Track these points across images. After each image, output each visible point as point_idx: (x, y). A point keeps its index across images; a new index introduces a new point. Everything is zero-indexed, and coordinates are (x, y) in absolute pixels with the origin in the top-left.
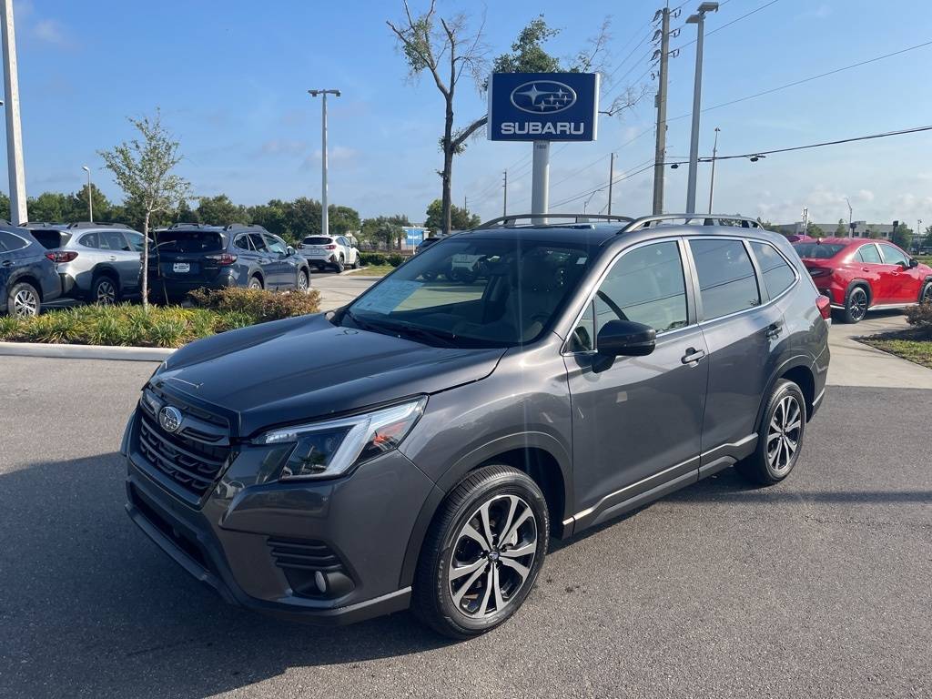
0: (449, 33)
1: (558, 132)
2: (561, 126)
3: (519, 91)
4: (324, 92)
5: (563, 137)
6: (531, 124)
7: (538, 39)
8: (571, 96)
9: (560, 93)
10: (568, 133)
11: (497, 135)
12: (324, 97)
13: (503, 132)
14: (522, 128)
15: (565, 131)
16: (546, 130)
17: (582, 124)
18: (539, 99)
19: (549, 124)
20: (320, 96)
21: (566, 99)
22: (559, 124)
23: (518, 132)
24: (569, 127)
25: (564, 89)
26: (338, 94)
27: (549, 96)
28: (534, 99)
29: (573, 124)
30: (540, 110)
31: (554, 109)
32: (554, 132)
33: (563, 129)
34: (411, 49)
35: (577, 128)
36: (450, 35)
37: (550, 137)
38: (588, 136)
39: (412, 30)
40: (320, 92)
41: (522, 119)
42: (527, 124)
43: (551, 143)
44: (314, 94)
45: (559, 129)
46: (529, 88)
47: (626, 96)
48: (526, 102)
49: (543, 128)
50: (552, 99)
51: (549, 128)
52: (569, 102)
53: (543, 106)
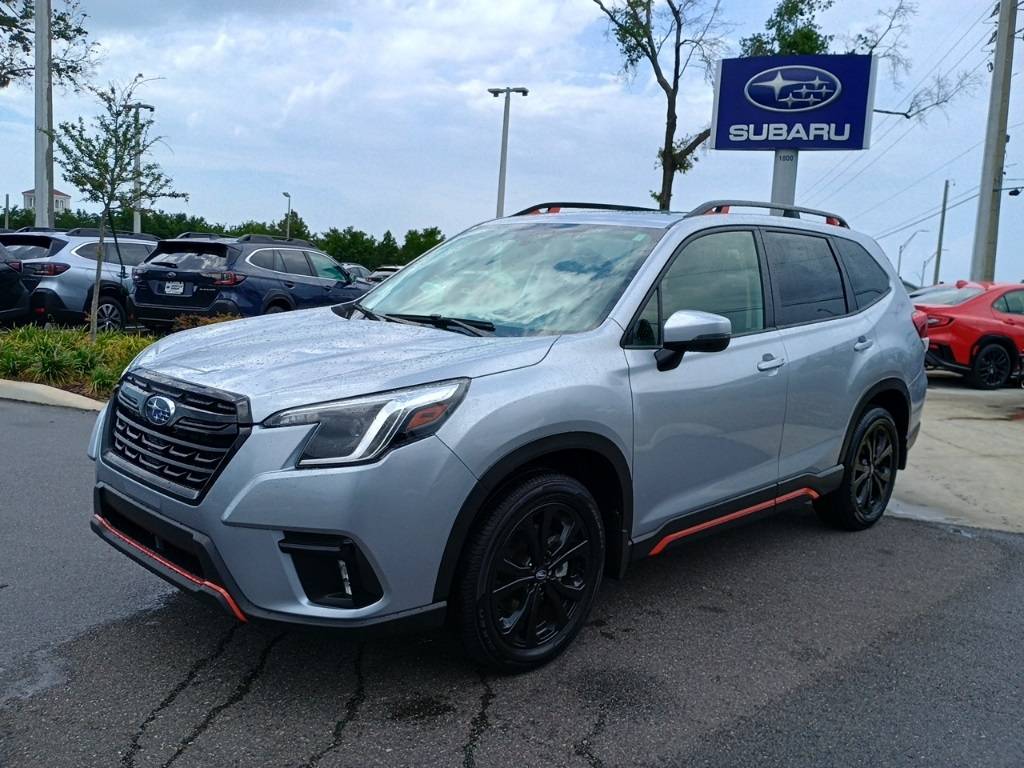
0: (673, 8)
1: (811, 138)
2: (816, 129)
3: (755, 81)
4: (508, 91)
5: (819, 144)
6: (772, 126)
7: (802, 14)
8: (832, 86)
9: (817, 82)
10: (826, 138)
11: (723, 143)
12: (508, 99)
13: (732, 138)
14: (758, 132)
15: (822, 136)
16: (793, 134)
17: (847, 127)
18: (785, 91)
19: (799, 126)
20: (502, 96)
21: (824, 90)
22: (813, 126)
23: (753, 138)
24: (827, 131)
25: (823, 77)
26: (525, 93)
27: (800, 86)
28: (777, 91)
29: (833, 126)
30: (785, 105)
31: (807, 104)
32: (805, 138)
33: (818, 132)
34: (624, 32)
35: (839, 132)
36: (676, 13)
37: (797, 145)
38: (856, 142)
39: (629, 9)
40: (502, 91)
41: (759, 120)
42: (765, 126)
43: (800, 153)
44: (496, 93)
45: (813, 133)
46: (772, 77)
47: (935, 90)
48: (767, 96)
49: (789, 131)
50: (804, 90)
51: (798, 132)
52: (829, 95)
53: (790, 99)
